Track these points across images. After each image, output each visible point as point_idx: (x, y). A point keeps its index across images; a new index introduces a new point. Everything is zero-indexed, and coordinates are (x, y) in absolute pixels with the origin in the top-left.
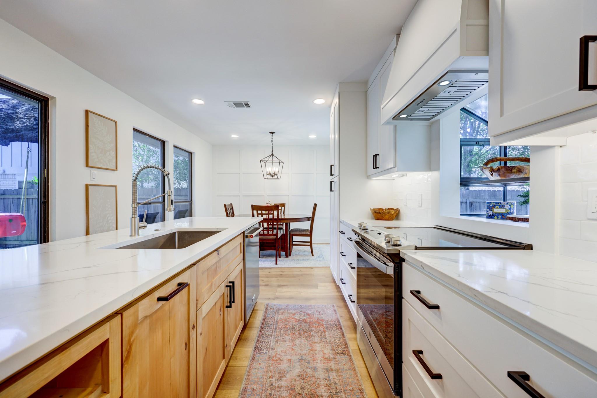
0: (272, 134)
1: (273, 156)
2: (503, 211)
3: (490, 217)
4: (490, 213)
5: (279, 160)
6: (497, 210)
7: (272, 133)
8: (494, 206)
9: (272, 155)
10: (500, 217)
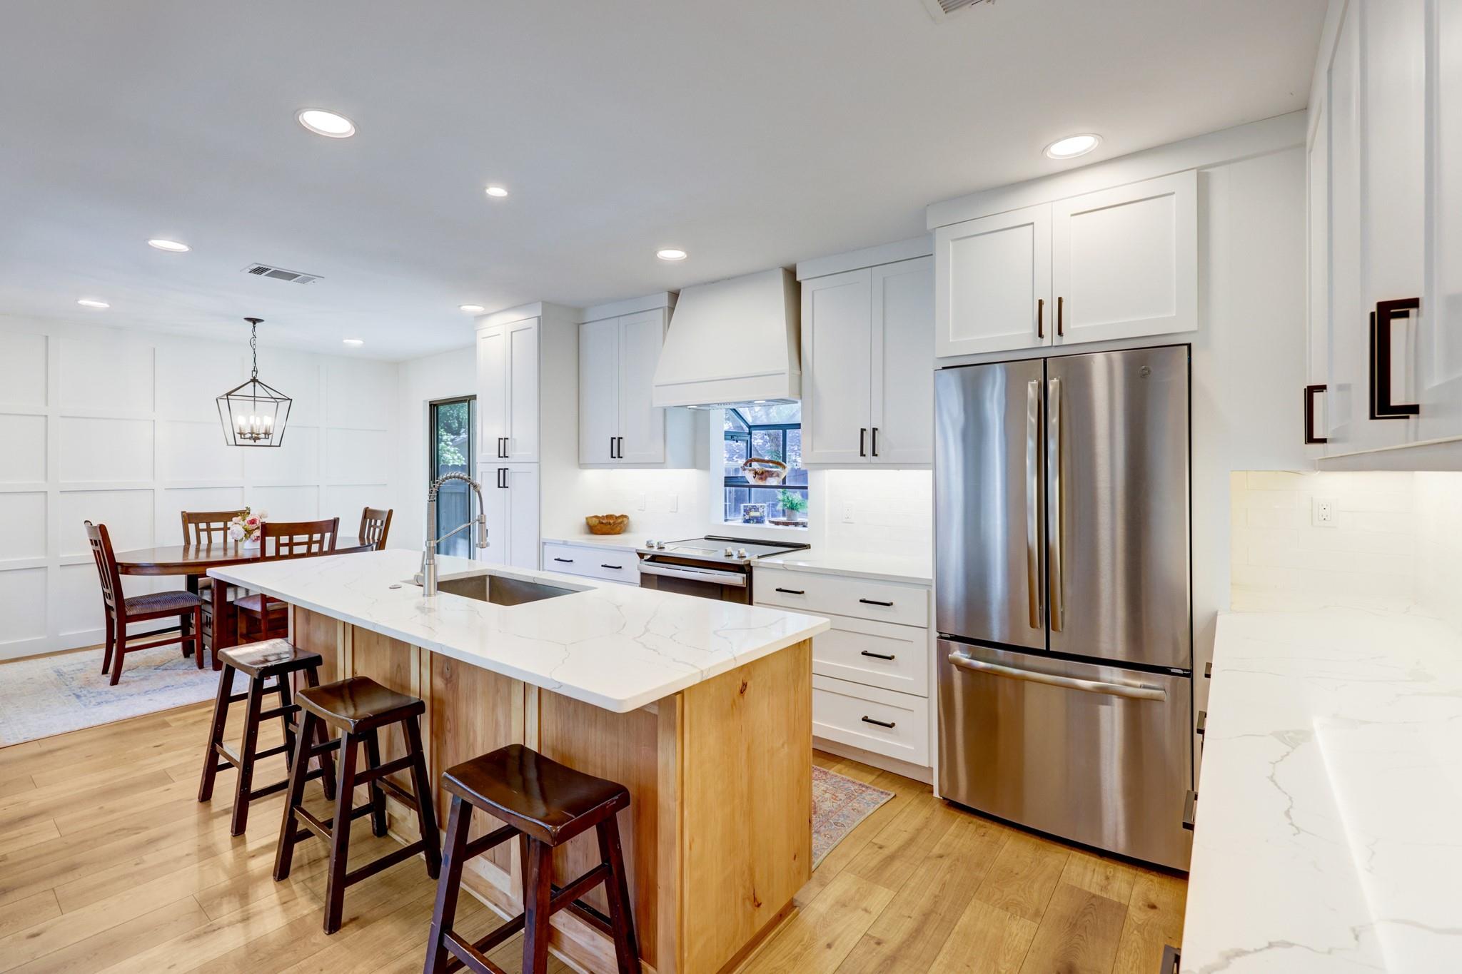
0: (254, 323)
1: (257, 384)
2: (757, 514)
3: (747, 521)
4: (747, 517)
5: (289, 399)
6: (753, 514)
7: (255, 321)
8: (750, 510)
9: (254, 380)
10: (755, 520)
